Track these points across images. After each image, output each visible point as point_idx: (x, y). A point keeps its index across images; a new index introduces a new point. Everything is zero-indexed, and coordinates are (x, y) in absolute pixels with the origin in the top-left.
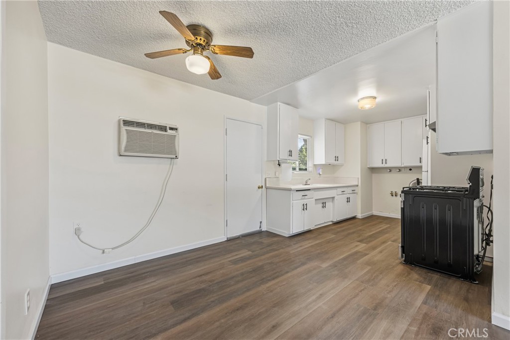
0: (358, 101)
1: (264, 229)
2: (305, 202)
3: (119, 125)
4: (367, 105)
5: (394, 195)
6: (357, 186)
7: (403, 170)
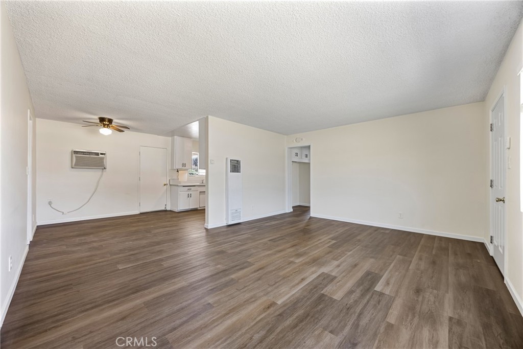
1: (168, 209)
2: (190, 193)
3: (72, 155)
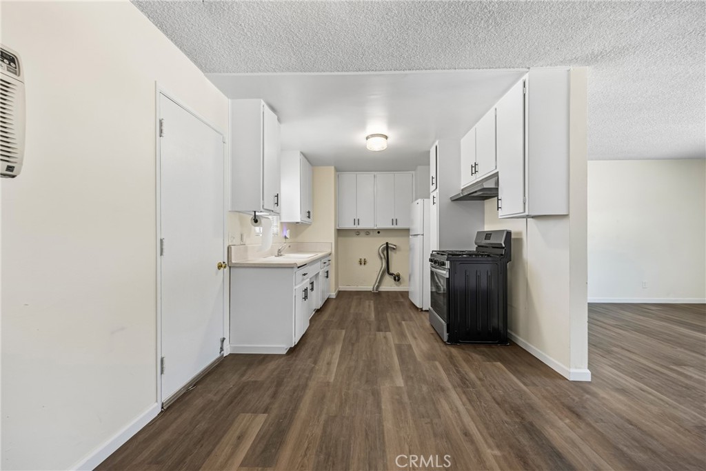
0: (367, 138)
1: (227, 351)
4: (377, 145)
5: (363, 263)
6: (330, 254)
7: (371, 233)
